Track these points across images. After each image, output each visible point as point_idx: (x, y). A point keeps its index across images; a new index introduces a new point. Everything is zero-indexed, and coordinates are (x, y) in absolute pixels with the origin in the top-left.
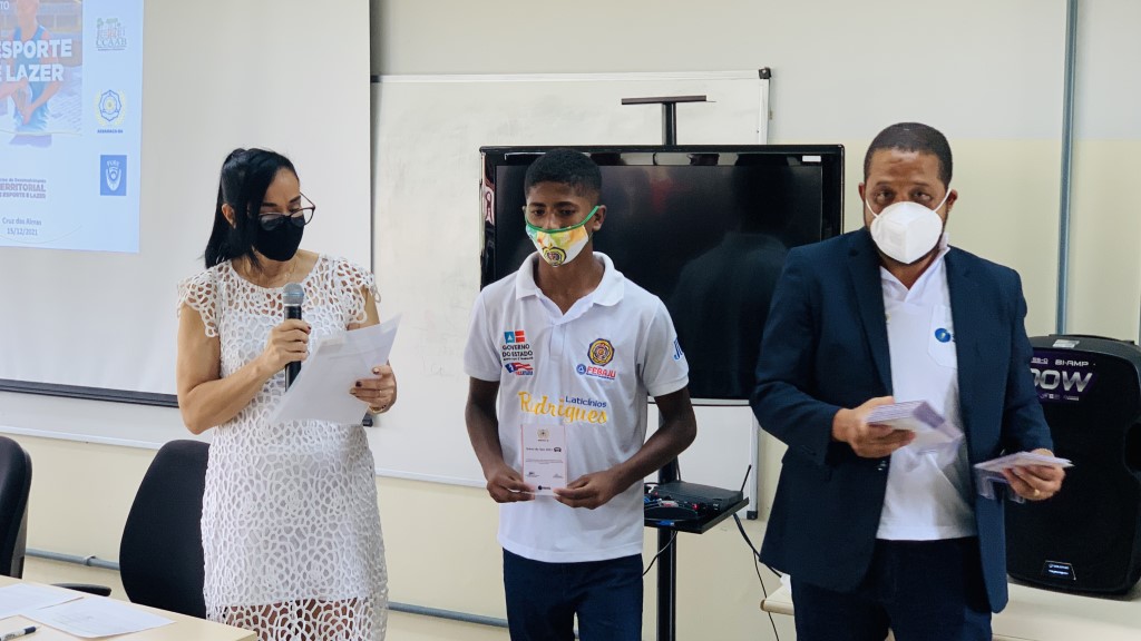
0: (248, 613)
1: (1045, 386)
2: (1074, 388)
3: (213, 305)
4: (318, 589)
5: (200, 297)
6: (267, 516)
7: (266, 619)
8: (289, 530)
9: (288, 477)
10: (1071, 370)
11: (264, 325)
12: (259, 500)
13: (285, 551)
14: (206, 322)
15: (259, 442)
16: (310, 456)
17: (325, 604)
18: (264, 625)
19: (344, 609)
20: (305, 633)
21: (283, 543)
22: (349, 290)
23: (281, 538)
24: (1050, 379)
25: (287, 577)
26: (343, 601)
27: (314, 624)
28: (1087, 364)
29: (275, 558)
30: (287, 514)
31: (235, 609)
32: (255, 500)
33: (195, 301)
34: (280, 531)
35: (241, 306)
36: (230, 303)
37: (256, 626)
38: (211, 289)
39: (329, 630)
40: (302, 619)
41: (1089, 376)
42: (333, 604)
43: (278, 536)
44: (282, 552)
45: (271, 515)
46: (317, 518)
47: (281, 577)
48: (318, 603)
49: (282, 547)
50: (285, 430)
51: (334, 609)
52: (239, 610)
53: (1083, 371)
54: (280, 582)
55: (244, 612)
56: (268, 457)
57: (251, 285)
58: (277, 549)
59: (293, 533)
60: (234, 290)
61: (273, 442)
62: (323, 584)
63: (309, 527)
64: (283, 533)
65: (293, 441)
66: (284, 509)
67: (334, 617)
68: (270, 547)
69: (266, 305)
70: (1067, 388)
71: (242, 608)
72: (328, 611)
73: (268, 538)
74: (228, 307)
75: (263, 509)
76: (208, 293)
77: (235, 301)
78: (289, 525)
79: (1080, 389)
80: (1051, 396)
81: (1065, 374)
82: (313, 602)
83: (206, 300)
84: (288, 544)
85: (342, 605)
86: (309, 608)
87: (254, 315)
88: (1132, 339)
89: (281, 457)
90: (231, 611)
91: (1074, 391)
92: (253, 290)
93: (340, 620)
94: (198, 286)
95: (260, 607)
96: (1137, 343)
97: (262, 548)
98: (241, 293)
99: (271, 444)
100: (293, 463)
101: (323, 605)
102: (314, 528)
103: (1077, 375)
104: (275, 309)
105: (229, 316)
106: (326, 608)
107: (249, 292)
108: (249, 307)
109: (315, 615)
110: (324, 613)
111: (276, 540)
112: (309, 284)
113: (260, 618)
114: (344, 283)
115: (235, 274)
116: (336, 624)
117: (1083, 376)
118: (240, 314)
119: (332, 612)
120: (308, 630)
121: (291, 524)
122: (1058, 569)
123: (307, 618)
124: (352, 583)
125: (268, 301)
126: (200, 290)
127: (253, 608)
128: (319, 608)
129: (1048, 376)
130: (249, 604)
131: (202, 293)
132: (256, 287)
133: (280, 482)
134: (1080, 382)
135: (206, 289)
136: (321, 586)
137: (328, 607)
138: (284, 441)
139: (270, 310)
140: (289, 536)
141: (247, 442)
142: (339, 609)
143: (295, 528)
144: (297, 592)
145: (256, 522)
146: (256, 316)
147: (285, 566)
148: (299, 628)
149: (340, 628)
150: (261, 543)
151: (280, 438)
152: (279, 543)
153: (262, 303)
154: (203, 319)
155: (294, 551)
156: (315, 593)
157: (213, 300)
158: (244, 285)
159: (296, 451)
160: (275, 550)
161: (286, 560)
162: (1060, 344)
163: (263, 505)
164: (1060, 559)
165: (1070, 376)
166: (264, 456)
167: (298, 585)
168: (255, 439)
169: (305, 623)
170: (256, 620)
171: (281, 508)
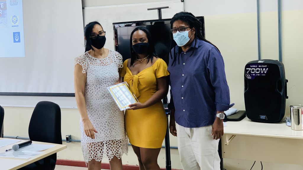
0: (97, 144)
1: (257, 72)
2: (264, 72)
3: (85, 64)
4: (114, 137)
5: (82, 62)
6: (101, 118)
7: (102, 145)
8: (106, 122)
9: (106, 108)
10: (263, 68)
11: (101, 68)
12: (99, 115)
13: (106, 128)
14: (83, 68)
15: (98, 99)
16: (111, 103)
17: (116, 141)
18: (101, 147)
19: (121, 142)
20: (111, 149)
21: (105, 125)
22: (118, 59)
23: (105, 124)
24: (258, 71)
25: (106, 134)
26: (120, 140)
27: (114, 146)
28: (266, 66)
29: (103, 129)
30: (106, 118)
31: (93, 143)
32: (97, 114)
33: (80, 63)
34: (104, 123)
35: (94, 64)
36: (91, 63)
37: (99, 147)
38: (85, 60)
39: (117, 147)
40: (111, 145)
41: (267, 69)
42: (118, 141)
43: (104, 124)
44: (105, 128)
45: (102, 118)
46: (113, 119)
47: (105, 134)
48: (114, 141)
49: (105, 127)
50: (105, 96)
51: (118, 142)
52: (94, 143)
53: (266, 68)
54: (105, 136)
55: (96, 144)
56: (101, 103)
57: (95, 58)
58: (104, 127)
59: (108, 123)
60: (91, 60)
61: (102, 99)
62: (115, 135)
63: (111, 121)
64: (105, 123)
65: (107, 99)
66: (105, 117)
67: (118, 144)
68: (102, 126)
69: (100, 63)
70: (262, 72)
71: (95, 143)
72: (117, 143)
73: (101, 124)
74: (90, 65)
75: (100, 117)
76: (84, 61)
77: (92, 63)
78: (106, 121)
79: (265, 72)
80: (258, 75)
81: (261, 69)
82: (113, 140)
83: (84, 63)
84: (106, 126)
85: (120, 141)
86: (112, 142)
87: (98, 66)
88: (277, 60)
89: (104, 103)
90: (92, 144)
91: (264, 73)
92: (96, 60)
93: (120, 144)
94: (81, 59)
95: (100, 142)
96: (278, 60)
97: (100, 127)
98: (93, 61)
99: (102, 100)
100: (107, 105)
101: (115, 141)
102: (112, 121)
103: (264, 69)
104: (102, 64)
105: (91, 67)
106: (116, 142)
107: (95, 60)
108: (96, 64)
109: (114, 144)
110: (116, 143)
111: (103, 125)
112: (109, 57)
113: (100, 145)
114: (117, 57)
115: (90, 55)
116: (119, 146)
117: (266, 69)
118: (94, 66)
119: (118, 143)
120: (112, 148)
121: (107, 121)
122: (263, 117)
123: (112, 145)
124: (122, 135)
125: (100, 62)
126: (82, 60)
127: (98, 143)
128: (114, 142)
129: (257, 70)
130: (97, 142)
131: (83, 61)
132: (97, 59)
133: (104, 110)
134: (265, 71)
135: (83, 60)
136: (115, 136)
137: (117, 141)
138: (105, 99)
139: (101, 65)
140: (106, 124)
141: (95, 100)
142: (119, 142)
143: (108, 121)
144: (109, 138)
145: (98, 120)
146: (98, 67)
147: (106, 131)
148: (110, 148)
149: (120, 147)
150: (100, 126)
151: (104, 98)
152: (104, 126)
153: (99, 63)
154: (83, 67)
155: (108, 128)
156: (113, 138)
157: (86, 63)
158: (93, 58)
159: (108, 101)
160: (103, 128)
161: (106, 130)
162: (260, 62)
163: (100, 116)
164: (263, 115)
165: (263, 69)
166: (100, 103)
167: (109, 137)
168: (97, 99)
169: (111, 146)
170: (99, 145)
171: (104, 116)
